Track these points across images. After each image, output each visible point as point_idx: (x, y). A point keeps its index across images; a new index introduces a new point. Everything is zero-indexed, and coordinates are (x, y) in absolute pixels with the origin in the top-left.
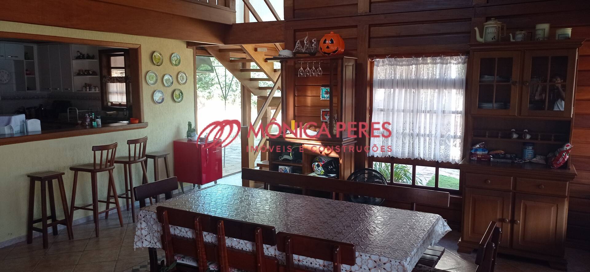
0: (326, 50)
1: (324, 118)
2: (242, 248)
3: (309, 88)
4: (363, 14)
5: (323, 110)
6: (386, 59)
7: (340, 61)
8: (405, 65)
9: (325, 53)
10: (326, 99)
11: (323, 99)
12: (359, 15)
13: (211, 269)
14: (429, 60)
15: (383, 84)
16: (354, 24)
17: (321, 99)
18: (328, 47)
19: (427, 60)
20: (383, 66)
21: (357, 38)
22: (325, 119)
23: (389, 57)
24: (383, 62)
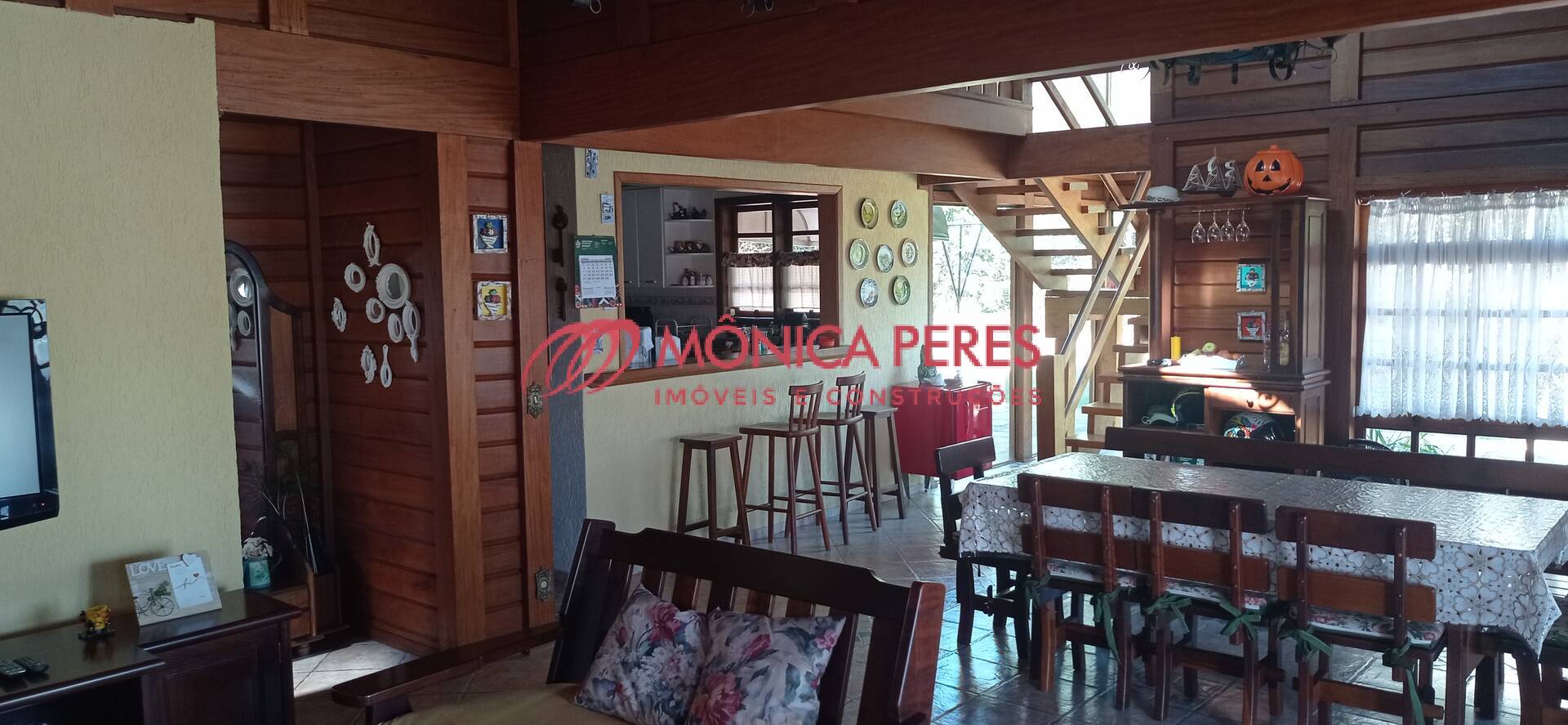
0: (1264, 186)
1: (1245, 333)
2: (1191, 545)
3: (1208, 267)
4: (1344, 104)
5: (1244, 314)
6: (1399, 200)
7: (1297, 208)
8: (1448, 212)
9: (1259, 191)
10: (1249, 290)
11: (1244, 290)
12: (1333, 105)
13: (1123, 585)
14: (1507, 198)
15: (1390, 254)
16: (1321, 126)
17: (1240, 291)
18: (1267, 179)
19: (1501, 199)
20: (1392, 214)
21: (1328, 155)
22: (1248, 334)
23: (1408, 196)
24: (1392, 206)
